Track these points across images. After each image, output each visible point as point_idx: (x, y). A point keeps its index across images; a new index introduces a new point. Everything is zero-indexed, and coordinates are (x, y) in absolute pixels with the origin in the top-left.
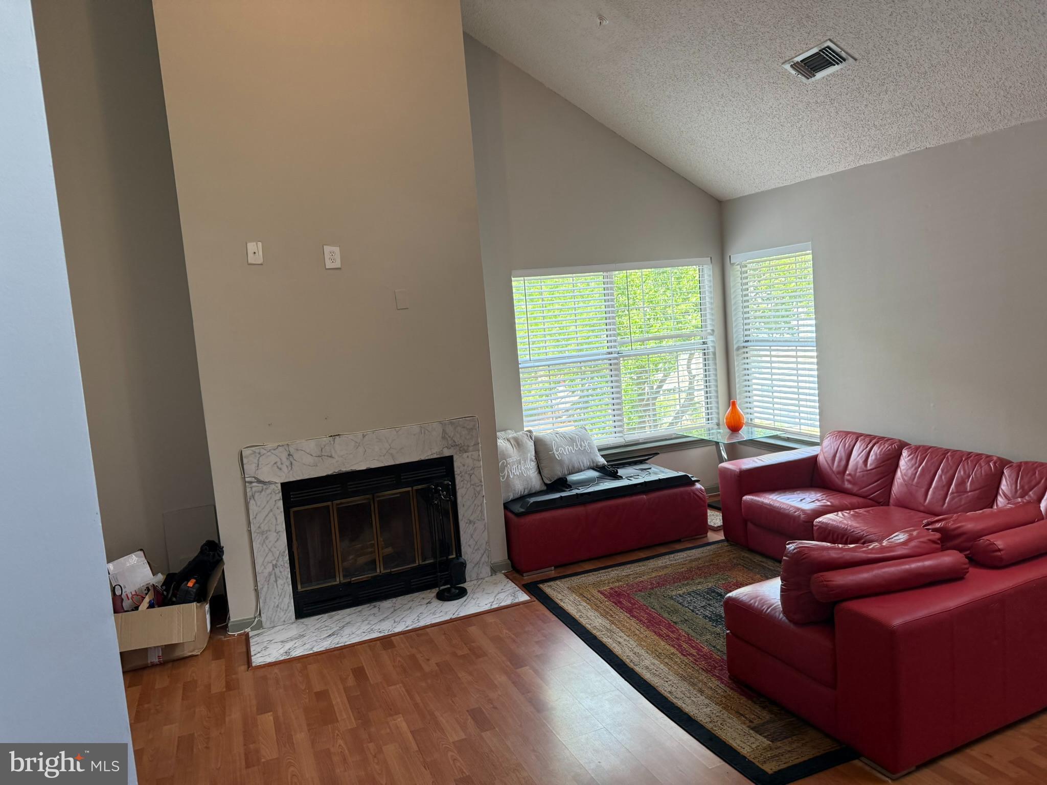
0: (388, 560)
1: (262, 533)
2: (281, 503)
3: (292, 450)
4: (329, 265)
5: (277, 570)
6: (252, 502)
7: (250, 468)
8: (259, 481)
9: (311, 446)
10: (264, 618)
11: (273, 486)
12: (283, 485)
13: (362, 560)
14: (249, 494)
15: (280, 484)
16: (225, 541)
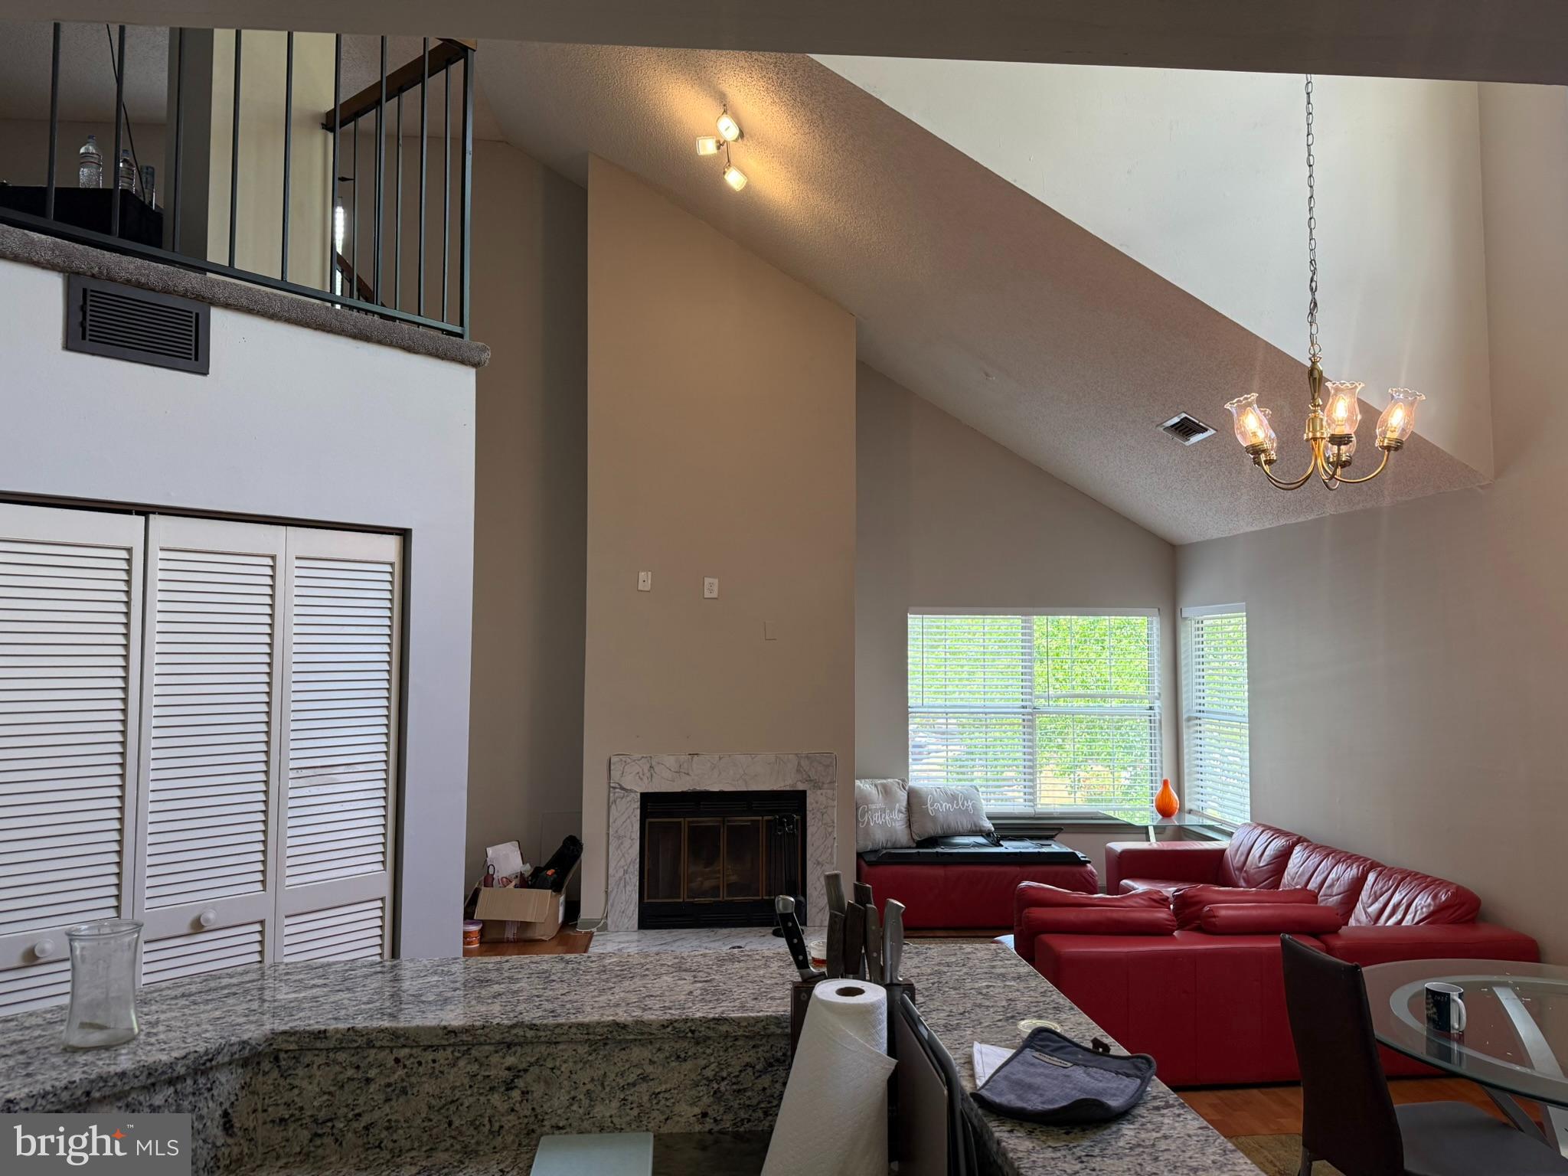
0: (732, 888)
1: (619, 838)
2: (638, 812)
3: (654, 764)
4: (707, 595)
5: (627, 876)
6: (613, 807)
7: (616, 774)
8: (622, 788)
9: (670, 761)
10: (609, 921)
11: (633, 795)
12: (642, 795)
13: (707, 884)
14: (612, 799)
15: (639, 795)
16: (585, 840)
